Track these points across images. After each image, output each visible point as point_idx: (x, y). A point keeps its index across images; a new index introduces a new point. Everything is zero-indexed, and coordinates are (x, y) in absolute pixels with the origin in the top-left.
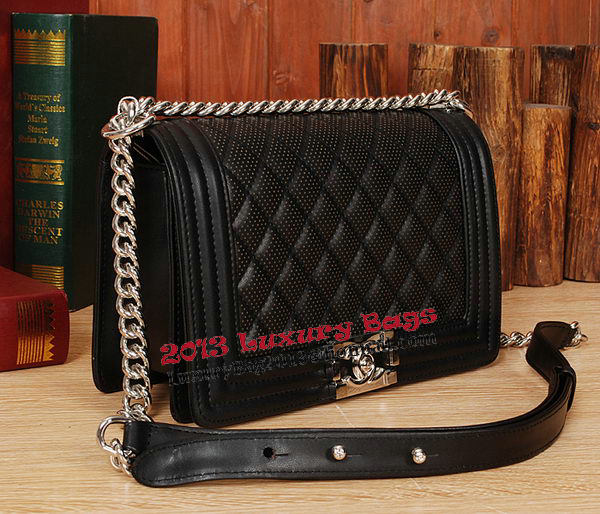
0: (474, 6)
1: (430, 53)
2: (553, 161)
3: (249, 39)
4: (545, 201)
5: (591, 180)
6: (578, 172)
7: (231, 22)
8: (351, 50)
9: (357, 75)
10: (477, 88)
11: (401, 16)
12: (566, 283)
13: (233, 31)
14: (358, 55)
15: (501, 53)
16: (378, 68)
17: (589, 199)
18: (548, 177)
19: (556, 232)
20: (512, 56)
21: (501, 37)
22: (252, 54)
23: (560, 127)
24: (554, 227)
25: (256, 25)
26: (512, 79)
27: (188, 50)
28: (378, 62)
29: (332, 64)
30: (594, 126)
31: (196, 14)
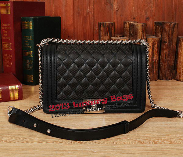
0: (143, 12)
1: (127, 24)
2: (154, 51)
3: (89, 20)
4: (152, 60)
5: (165, 55)
6: (162, 53)
7: (84, 16)
8: (104, 24)
9: (106, 30)
10: (134, 33)
11: (125, 14)
12: (158, 80)
13: (85, 18)
14: (106, 25)
15: (140, 25)
16: (111, 28)
17: (164, 60)
18: (153, 55)
19: (155, 68)
20: (142, 25)
21: (150, 19)
22: (89, 24)
23: (156, 43)
24: (155, 67)
25: (90, 17)
26: (143, 31)
27: (74, 23)
28: (111, 27)
29: (100, 27)
30: (166, 42)
31: (76, 15)
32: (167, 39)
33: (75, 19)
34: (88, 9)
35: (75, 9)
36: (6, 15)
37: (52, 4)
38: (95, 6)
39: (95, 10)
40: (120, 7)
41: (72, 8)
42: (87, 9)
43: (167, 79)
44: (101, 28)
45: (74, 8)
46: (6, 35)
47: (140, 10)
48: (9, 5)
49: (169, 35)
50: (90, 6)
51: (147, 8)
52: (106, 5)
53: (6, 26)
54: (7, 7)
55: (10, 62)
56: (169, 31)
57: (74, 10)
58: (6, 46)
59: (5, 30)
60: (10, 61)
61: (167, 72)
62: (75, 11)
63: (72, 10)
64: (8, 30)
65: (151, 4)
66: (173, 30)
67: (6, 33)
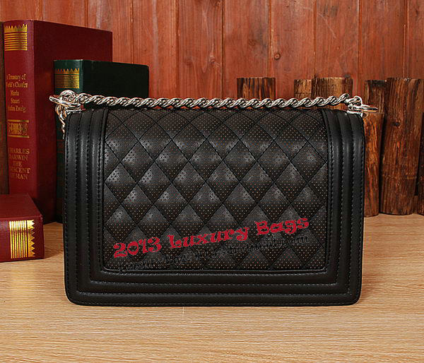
0: (337, 61)
1: (304, 84)
2: (370, 144)
3: (212, 80)
5: (395, 155)
6: (387, 150)
7: (202, 72)
8: (252, 81)
9: (255, 95)
11: (295, 67)
12: (380, 215)
13: (203, 76)
14: (256, 84)
15: (337, 80)
17: (394, 167)
19: (373, 184)
20: (344, 82)
23: (375, 124)
24: (371, 182)
25: (216, 73)
27: (179, 86)
28: (268, 88)
29: (242, 88)
30: (397, 125)
31: (184, 67)
32: (400, 117)
33: (182, 78)
34: (212, 56)
35: (181, 55)
36: (19, 54)
37: (129, 43)
38: (227, 49)
39: (227, 57)
40: (282, 50)
41: (174, 52)
42: (208, 56)
43: (400, 213)
44: (244, 89)
45: (178, 52)
46: (16, 101)
47: (330, 59)
48: (25, 29)
49: (405, 107)
50: (214, 48)
51: (344, 53)
52: (251, 47)
53: (17, 81)
54: (20, 33)
55: (25, 168)
56: (405, 98)
57: (178, 59)
58: (16, 128)
59: (15, 89)
60: (25, 165)
61: (402, 196)
62: (181, 59)
63: (174, 58)
64: (21, 90)
65: (355, 46)
66: (415, 95)
67: (15, 98)
